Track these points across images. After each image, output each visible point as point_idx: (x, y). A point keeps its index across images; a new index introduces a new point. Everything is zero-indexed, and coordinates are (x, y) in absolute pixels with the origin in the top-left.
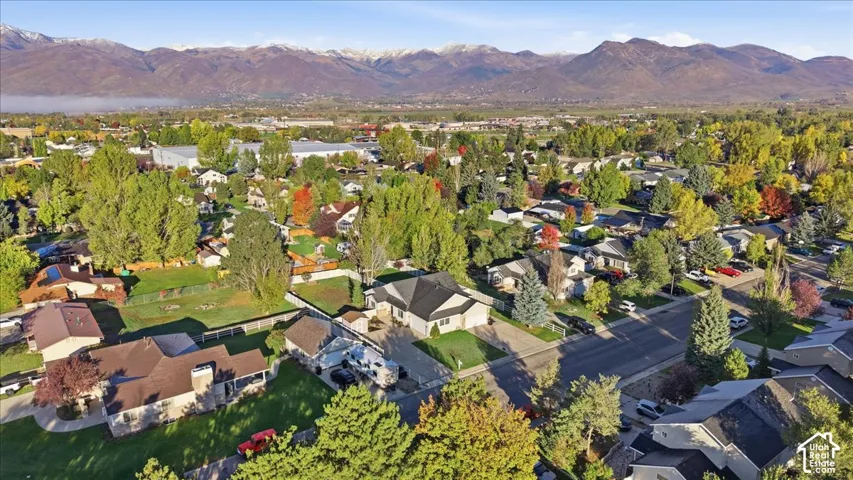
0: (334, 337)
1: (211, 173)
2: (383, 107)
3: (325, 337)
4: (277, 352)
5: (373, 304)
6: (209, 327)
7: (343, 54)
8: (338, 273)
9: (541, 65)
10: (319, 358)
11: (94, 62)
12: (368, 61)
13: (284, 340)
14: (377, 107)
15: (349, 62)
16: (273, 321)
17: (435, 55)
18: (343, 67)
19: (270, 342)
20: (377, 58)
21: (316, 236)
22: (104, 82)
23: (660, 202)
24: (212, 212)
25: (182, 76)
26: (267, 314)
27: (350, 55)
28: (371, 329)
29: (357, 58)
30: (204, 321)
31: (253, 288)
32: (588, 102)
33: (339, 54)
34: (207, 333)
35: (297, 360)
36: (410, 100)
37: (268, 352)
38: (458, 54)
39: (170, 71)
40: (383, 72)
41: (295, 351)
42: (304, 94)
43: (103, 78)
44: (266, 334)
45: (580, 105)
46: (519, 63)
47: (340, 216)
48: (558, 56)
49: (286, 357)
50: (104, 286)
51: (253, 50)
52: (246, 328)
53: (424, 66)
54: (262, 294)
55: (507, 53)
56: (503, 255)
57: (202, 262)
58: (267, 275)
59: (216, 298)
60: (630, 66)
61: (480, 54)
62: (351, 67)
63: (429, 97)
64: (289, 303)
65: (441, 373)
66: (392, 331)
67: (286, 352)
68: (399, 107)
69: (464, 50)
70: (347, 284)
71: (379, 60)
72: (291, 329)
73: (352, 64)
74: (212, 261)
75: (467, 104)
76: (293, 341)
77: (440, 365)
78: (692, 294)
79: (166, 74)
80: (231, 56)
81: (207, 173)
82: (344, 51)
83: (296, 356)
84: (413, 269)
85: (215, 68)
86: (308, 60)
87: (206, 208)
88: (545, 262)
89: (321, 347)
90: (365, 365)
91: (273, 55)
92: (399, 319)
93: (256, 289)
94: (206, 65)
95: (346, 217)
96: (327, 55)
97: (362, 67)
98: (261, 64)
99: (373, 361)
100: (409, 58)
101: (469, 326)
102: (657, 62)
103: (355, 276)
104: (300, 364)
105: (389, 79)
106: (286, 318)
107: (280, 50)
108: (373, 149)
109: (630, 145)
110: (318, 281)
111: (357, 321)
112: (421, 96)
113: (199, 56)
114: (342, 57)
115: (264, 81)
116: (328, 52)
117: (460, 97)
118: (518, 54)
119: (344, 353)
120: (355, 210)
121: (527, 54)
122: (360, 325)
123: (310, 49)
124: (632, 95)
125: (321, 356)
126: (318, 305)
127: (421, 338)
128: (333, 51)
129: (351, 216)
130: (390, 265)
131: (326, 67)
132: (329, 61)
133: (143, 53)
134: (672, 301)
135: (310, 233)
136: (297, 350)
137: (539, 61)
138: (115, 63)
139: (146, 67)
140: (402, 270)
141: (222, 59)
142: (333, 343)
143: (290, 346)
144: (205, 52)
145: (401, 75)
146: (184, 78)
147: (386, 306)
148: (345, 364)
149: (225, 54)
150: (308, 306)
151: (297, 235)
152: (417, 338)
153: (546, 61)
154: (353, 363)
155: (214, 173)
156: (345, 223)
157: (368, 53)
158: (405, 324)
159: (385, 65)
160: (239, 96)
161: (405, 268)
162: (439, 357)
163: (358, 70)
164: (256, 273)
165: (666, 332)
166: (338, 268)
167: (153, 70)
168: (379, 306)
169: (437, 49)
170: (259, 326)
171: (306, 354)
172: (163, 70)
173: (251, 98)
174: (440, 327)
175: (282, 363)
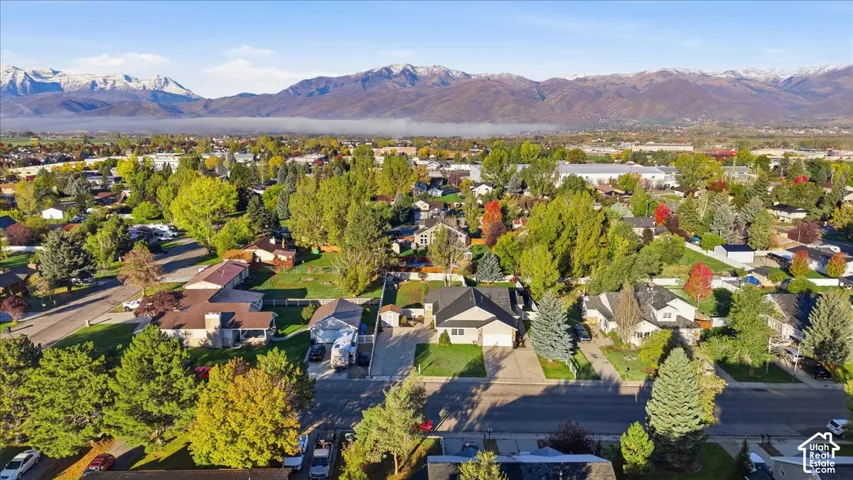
7: (744, 75)
11: (497, 93)
12: (776, 81)
14: (772, 132)
15: (747, 82)
20: (787, 77)
22: (501, 111)
25: (568, 103)
26: (354, 296)
27: (753, 75)
28: (404, 325)
29: (762, 78)
33: (739, 75)
36: (820, 124)
39: (558, 99)
40: (793, 92)
42: (688, 119)
43: (501, 107)
50: (279, 256)
51: (642, 76)
62: (752, 89)
63: (850, 121)
68: (802, 132)
71: (790, 79)
73: (753, 84)
79: (554, 102)
80: (617, 82)
82: (746, 72)
85: (599, 94)
86: (700, 83)
91: (661, 80)
94: (591, 92)
96: (724, 76)
97: (766, 88)
98: (646, 89)
105: (800, 100)
107: (671, 74)
112: (840, 120)
113: (587, 84)
114: (742, 78)
115: (646, 106)
116: (726, 73)
122: (390, 318)
123: (705, 71)
128: (733, 72)
131: (720, 90)
132: (725, 84)
133: (538, 83)
138: (513, 93)
139: (538, 96)
141: (608, 86)
144: (594, 80)
145: (817, 95)
146: (570, 105)
149: (612, 81)
157: (777, 72)
159: (799, 85)
160: (618, 121)
163: (760, 91)
167: (544, 98)
172: (552, 99)
173: (630, 123)
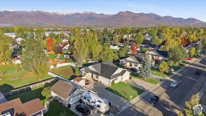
0: (76, 89)
1: (19, 38)
2: (68, 26)
3: (71, 90)
4: (47, 98)
5: (85, 74)
6: (15, 88)
8: (66, 64)
9: (106, 17)
10: (69, 100)
12: (63, 15)
13: (50, 92)
14: (66, 26)
15: (58, 15)
16: (44, 83)
17: (80, 14)
18: (57, 17)
19: (43, 94)
20: (65, 14)
21: (56, 54)
23: (153, 42)
24: (19, 48)
25: (12, 18)
26: (41, 80)
27: (58, 14)
28: (86, 84)
29: (60, 14)
30: (12, 85)
31: (34, 70)
32: (117, 26)
33: (56, 13)
34: (13, 91)
35: (57, 101)
36: (74, 25)
37: (42, 98)
38: (86, 14)
40: (67, 18)
41: (56, 97)
42: (46, 23)
44: (41, 89)
45: (115, 26)
46: (100, 16)
47: (63, 47)
48: (110, 15)
49: (52, 99)
52: (31, 87)
53: (78, 17)
54: (38, 72)
55: (98, 14)
56: (123, 56)
57: (14, 62)
58: (40, 64)
59: (19, 75)
60: (126, 17)
61: (91, 14)
62: (59, 17)
63: (79, 24)
64: (50, 76)
65: (124, 102)
66: (95, 84)
67: (52, 97)
68: (72, 26)
69: (87, 13)
70: (71, 68)
71: (66, 15)
72: (53, 86)
74: (18, 62)
75: (89, 26)
76: (55, 92)
77: (122, 98)
78: (185, 65)
79: (7, 18)
80: (26, 13)
81: (18, 38)
82: (57, 13)
83: (57, 99)
84: (93, 62)
85: (21, 16)
86: (48, 15)
87: (17, 47)
88: (139, 57)
89: (70, 95)
90: (92, 102)
91: (38, 13)
92: (96, 79)
93: (36, 70)
94: (19, 15)
95: (65, 47)
96: (52, 13)
98: (35, 15)
99: (97, 100)
100: (74, 14)
101: (124, 80)
102: (132, 16)
103: (73, 65)
104: (59, 103)
105: (69, 20)
106: (49, 81)
107: (40, 12)
108: (68, 33)
109: (134, 32)
110: (59, 67)
111: (81, 81)
112: (77, 24)
113: (17, 13)
115: (35, 20)
116: (53, 13)
117: (87, 24)
118: (100, 14)
119: (80, 96)
120: (68, 45)
121: (102, 14)
122: (82, 83)
124: (127, 24)
125: (70, 98)
126: (62, 75)
127: (108, 86)
128: (54, 13)
129: (67, 47)
130: (84, 61)
131: (52, 16)
132: (53, 15)
134: (181, 68)
135: (54, 53)
136: (58, 96)
137: (105, 16)
140: (89, 62)
141: (23, 14)
142: (75, 92)
143: (54, 94)
144: (19, 12)
145: (72, 19)
147: (90, 74)
148: (81, 101)
150: (58, 76)
151: (49, 53)
152: (106, 86)
153: (107, 16)
154: (85, 101)
155: (21, 38)
156: (65, 49)
157: (63, 13)
158: (99, 81)
159: (68, 16)
160: (29, 24)
161: (90, 62)
162: (120, 95)
163: (61, 17)
164: (35, 64)
165: (190, 78)
166: (66, 62)
167: (4, 16)
168: (87, 74)
169: (81, 13)
170: (38, 86)
171: (62, 98)
172: (6, 16)
173: (32, 24)
174: (115, 81)
175: (50, 102)
